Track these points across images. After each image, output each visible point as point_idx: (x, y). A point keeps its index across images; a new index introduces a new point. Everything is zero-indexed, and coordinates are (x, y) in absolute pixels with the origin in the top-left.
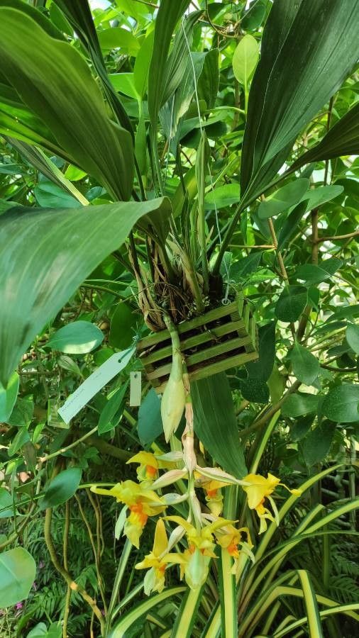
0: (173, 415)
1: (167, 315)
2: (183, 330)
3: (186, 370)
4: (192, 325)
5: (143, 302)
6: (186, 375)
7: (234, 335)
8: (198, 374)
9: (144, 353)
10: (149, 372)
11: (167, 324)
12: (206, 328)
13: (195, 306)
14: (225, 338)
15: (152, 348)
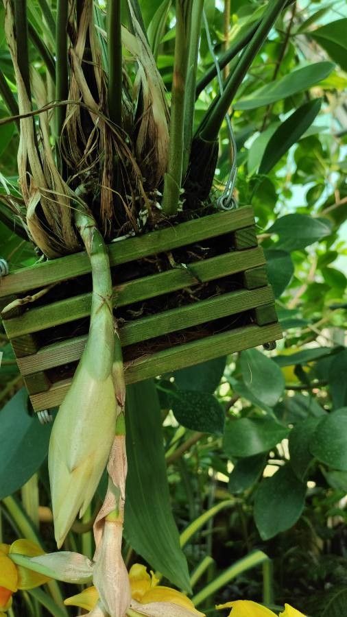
0: (83, 470)
1: (87, 214)
2: (121, 258)
3: (119, 354)
4: (143, 248)
5: (28, 168)
6: (119, 366)
7: (236, 282)
8: (142, 366)
9: (16, 303)
10: (22, 355)
11: (85, 233)
12: (172, 261)
13: (160, 199)
14: (209, 290)
15: (38, 294)
